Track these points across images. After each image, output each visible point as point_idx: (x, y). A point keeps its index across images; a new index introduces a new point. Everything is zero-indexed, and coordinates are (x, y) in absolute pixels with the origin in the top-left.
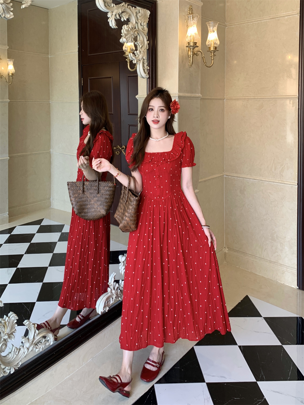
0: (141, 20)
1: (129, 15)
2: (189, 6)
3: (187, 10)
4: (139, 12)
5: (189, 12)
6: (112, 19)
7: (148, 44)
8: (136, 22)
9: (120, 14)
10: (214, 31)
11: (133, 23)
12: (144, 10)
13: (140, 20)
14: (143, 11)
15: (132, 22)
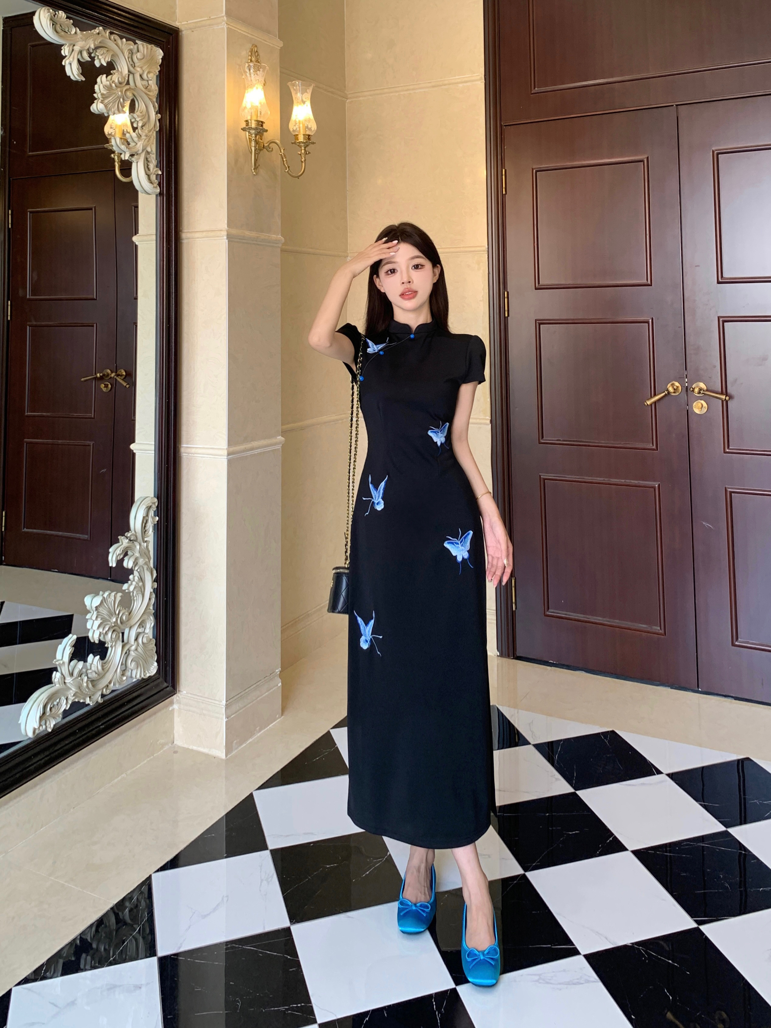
0: (141, 68)
1: (112, 56)
2: (249, 46)
3: (245, 53)
4: (138, 51)
5: (250, 58)
6: (71, 59)
7: (159, 120)
8: (129, 71)
9: (91, 51)
10: (304, 102)
11: (121, 72)
12: (149, 46)
13: (138, 67)
14: (147, 48)
15: (120, 69)
